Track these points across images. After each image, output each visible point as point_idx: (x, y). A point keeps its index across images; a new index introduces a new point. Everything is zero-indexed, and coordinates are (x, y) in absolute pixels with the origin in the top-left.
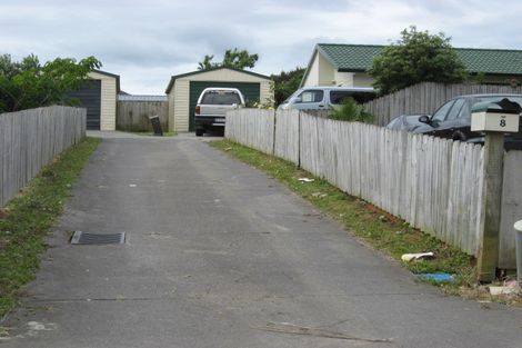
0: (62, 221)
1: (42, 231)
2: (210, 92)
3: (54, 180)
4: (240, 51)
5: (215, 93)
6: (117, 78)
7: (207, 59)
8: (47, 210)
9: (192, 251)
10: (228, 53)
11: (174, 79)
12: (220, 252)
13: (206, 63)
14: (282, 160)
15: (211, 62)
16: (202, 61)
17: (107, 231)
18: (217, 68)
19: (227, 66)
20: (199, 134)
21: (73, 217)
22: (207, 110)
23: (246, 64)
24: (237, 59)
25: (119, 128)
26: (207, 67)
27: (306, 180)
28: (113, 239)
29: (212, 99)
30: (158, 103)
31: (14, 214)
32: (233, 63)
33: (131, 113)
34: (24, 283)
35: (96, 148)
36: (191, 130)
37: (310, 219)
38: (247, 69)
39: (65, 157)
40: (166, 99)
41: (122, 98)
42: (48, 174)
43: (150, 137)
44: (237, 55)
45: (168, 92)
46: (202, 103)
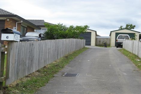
0: (63, 70)
1: (56, 72)
2: (120, 36)
3: (67, 59)
4: (130, 24)
5: (122, 36)
6: (96, 32)
7: (121, 27)
8: (60, 67)
9: (95, 79)
10: (127, 25)
11: (111, 32)
12: (103, 80)
13: (121, 28)
14: (134, 54)
15: (122, 28)
16: (120, 27)
17: (74, 73)
18: (124, 29)
19: (126, 28)
20: (117, 47)
21: (67, 69)
22: (119, 40)
23: (132, 28)
24: (129, 27)
25: (96, 45)
26: (121, 29)
27: (138, 60)
28: (74, 75)
29: (121, 38)
30: (107, 39)
31: (50, 67)
32: (128, 28)
33: (100, 41)
34: (41, 87)
35: (85, 50)
36: (115, 46)
37: (134, 71)
38: (132, 29)
39: (75, 53)
40: (109, 38)
41: (97, 37)
42: (67, 57)
43: (103, 48)
44: (129, 25)
45: (110, 35)
46: (118, 39)
